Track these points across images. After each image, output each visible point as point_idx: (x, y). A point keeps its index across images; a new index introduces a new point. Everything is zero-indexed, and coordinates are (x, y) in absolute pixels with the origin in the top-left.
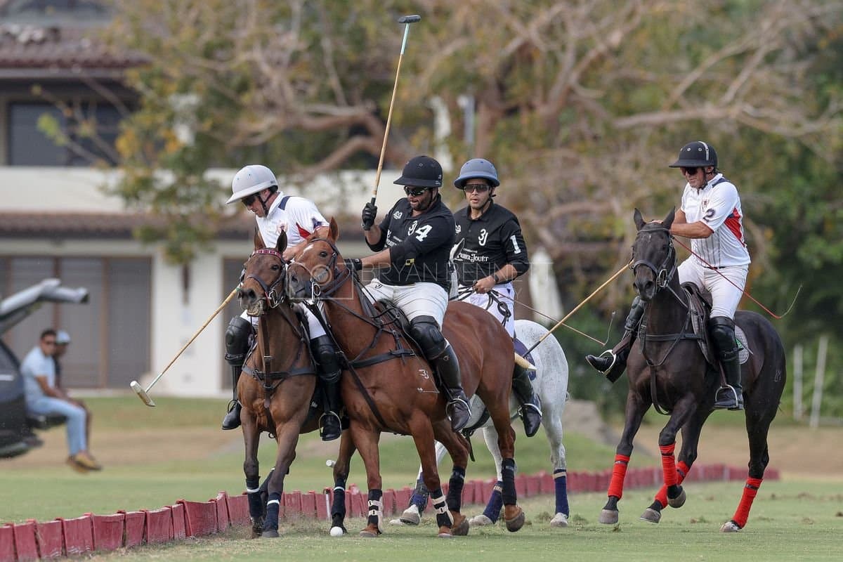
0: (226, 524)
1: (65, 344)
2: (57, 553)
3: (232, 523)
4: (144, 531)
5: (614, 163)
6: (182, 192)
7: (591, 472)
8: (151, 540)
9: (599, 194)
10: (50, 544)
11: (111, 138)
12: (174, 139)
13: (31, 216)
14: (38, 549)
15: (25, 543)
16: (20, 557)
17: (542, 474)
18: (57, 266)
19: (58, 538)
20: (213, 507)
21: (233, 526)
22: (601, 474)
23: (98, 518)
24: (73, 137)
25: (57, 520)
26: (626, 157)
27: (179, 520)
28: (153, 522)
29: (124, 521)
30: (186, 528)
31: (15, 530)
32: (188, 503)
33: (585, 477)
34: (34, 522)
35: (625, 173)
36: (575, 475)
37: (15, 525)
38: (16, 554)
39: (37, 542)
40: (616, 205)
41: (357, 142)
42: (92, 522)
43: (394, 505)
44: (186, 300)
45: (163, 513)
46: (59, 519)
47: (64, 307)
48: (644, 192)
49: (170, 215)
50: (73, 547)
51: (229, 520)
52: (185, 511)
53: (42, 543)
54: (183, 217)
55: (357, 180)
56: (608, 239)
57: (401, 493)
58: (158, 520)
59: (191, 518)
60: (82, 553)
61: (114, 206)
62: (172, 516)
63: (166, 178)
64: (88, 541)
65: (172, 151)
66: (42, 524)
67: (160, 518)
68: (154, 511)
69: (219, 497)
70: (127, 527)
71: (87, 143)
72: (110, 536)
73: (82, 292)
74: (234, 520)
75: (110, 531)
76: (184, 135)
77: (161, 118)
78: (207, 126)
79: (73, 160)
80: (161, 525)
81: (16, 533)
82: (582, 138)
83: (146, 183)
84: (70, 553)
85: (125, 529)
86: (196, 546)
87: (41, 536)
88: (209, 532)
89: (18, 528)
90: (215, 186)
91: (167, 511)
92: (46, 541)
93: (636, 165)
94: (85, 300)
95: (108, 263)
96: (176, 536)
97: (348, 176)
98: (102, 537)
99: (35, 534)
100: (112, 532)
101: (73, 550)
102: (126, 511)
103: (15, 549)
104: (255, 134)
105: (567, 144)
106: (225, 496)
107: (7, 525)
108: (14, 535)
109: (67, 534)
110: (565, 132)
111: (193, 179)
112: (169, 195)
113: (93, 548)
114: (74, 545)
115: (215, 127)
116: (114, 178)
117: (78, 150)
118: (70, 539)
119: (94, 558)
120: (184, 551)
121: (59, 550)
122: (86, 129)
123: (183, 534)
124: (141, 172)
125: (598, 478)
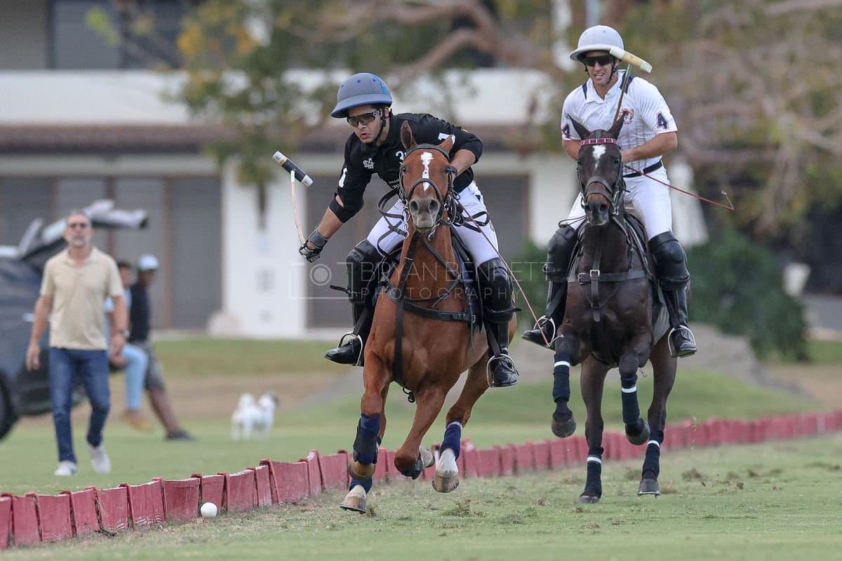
0: (318, 489)
1: (151, 271)
2: (122, 525)
3: (326, 486)
4: (223, 496)
5: (766, 57)
6: (256, 98)
7: (744, 419)
8: (231, 509)
9: (749, 93)
10: (113, 515)
11: (172, 36)
12: (246, 37)
13: (78, 129)
14: (100, 521)
15: (84, 514)
16: (78, 529)
17: (687, 424)
18: (110, 187)
19: (123, 507)
20: (304, 468)
21: (327, 490)
22: (756, 421)
23: (168, 483)
24: (126, 35)
25: (121, 486)
26: (781, 49)
27: (264, 484)
28: (234, 487)
29: (200, 486)
30: (272, 493)
31: (73, 498)
32: (273, 463)
33: (737, 426)
34: (94, 489)
35: (778, 69)
36: (726, 424)
37: (72, 493)
38: (74, 527)
39: (98, 512)
40: (769, 105)
41: (462, 37)
42: (163, 489)
43: (515, 462)
44: (262, 224)
45: (245, 476)
46: (124, 486)
47: (120, 235)
48: (800, 89)
49: (240, 127)
50: (140, 518)
51: (322, 483)
52: (271, 473)
53: (104, 513)
54: (258, 127)
55: (464, 82)
56: (761, 147)
57: (522, 448)
58: (240, 484)
59: (278, 480)
60: (151, 525)
61: (177, 115)
62: (255, 479)
63: (237, 82)
64: (158, 510)
65: (244, 49)
66: (104, 491)
67: (243, 482)
68: (235, 475)
69: (311, 456)
70: (203, 495)
71: (143, 42)
72: (183, 504)
73: (139, 215)
74: (328, 482)
75: (184, 498)
76: (258, 31)
77: (230, 12)
78: (284, 21)
79: (127, 62)
80: (243, 490)
81: (73, 502)
82: (726, 26)
83: (213, 89)
84: (136, 524)
85: (201, 495)
86: (284, 514)
87: (102, 505)
88: (299, 497)
89: (76, 495)
90: (296, 91)
91: (251, 473)
92: (109, 511)
93: (792, 59)
94: (144, 224)
95: (171, 183)
96: (261, 503)
97: (453, 77)
98: (175, 505)
99: (96, 503)
100: (186, 499)
101: (140, 521)
102: (202, 474)
103: (73, 521)
104: (342, 28)
105: (710, 34)
106: (317, 454)
107: (63, 493)
108: (71, 506)
109: (134, 502)
110: (706, 21)
111: (269, 83)
112: (241, 102)
113: (164, 518)
114: (142, 515)
115: (294, 21)
116: (176, 82)
117: (134, 49)
118: (137, 508)
119: (166, 530)
120: (271, 520)
121: (124, 522)
122: (143, 25)
123: (269, 501)
124: (207, 76)
125: (753, 427)
